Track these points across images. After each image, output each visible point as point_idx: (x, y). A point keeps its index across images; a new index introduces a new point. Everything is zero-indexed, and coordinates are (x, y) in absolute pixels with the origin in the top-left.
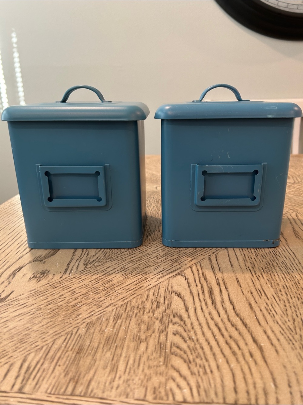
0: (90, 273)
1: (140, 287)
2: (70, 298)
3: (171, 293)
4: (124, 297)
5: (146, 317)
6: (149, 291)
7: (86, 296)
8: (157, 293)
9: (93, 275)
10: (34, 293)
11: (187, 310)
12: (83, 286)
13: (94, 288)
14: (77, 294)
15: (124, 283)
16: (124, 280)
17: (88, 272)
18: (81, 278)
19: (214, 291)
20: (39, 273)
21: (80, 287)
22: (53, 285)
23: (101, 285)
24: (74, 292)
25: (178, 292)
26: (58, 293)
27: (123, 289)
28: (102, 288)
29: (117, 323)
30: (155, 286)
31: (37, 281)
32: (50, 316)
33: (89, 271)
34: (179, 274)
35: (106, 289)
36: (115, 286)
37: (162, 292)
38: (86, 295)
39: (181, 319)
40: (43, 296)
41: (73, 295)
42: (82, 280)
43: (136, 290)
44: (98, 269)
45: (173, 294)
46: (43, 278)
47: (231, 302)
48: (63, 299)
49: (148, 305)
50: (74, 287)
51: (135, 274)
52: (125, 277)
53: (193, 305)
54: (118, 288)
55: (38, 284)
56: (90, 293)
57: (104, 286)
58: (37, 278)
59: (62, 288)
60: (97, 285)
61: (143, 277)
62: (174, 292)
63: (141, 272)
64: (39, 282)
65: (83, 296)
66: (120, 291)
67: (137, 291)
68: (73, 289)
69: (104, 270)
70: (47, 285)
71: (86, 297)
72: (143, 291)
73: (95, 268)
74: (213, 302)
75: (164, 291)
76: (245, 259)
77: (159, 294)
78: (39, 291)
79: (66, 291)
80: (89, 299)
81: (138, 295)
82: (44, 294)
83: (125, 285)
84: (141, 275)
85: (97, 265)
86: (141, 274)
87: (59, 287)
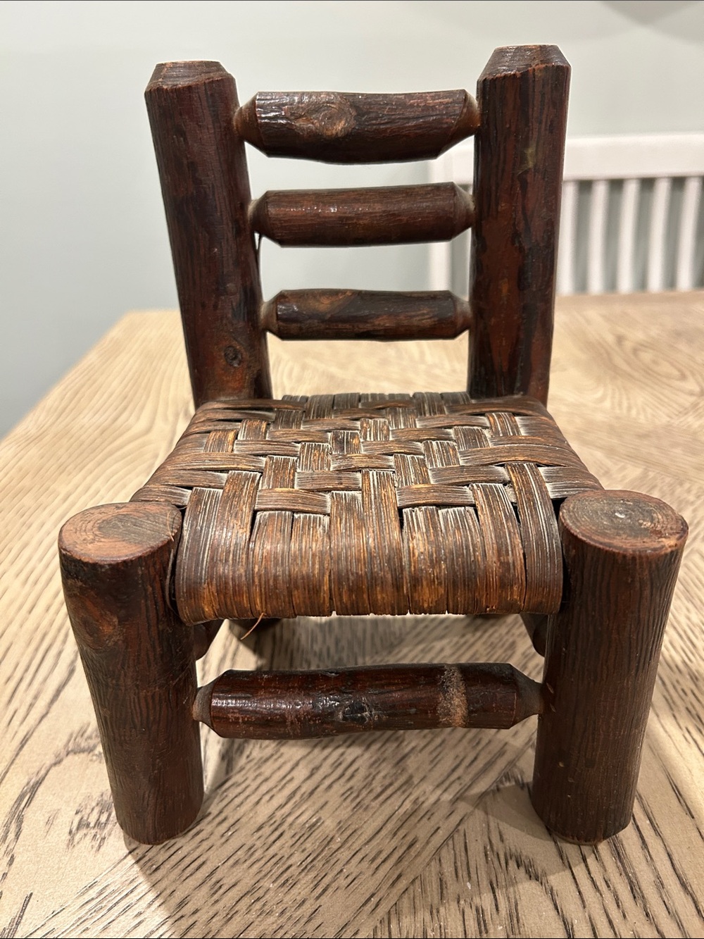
0: (247, 793)
1: (408, 844)
2: (211, 914)
3: (507, 863)
4: (372, 895)
6: (440, 860)
7: (258, 899)
8: (465, 867)
9: (258, 803)
10: (94, 903)
12: (239, 853)
13: (274, 860)
14: (230, 894)
15: (359, 832)
16: (355, 817)
17: (239, 789)
18: (225, 819)
19: (626, 846)
20: (94, 804)
21: (231, 861)
22: (146, 859)
23: (291, 843)
24: (218, 885)
25: (523, 858)
26: (168, 892)
27: (359, 856)
28: (297, 858)
30: (451, 836)
31: (96, 844)
33: (243, 786)
35: (309, 859)
36: (334, 846)
37: (478, 859)
38: (256, 895)
40: (125, 911)
41: (216, 897)
42: (229, 830)
43: (400, 860)
44: (267, 774)
45: (512, 864)
46: (112, 830)
48: (191, 921)
50: (214, 859)
51: (379, 790)
52: (354, 804)
53: (581, 908)
54: (344, 855)
55: (99, 856)
56: (267, 883)
57: (303, 851)
58: (93, 832)
59: (177, 871)
60: (278, 844)
61: (407, 801)
62: (514, 858)
63: (396, 779)
64: (102, 849)
65: (247, 901)
66: (352, 868)
67: (405, 863)
68: (210, 870)
69: (288, 778)
71: (258, 906)
72: (419, 860)
73: (258, 772)
75: (482, 855)
76: (668, 697)
77: (473, 870)
79: (192, 882)
80: (270, 913)
81: (413, 882)
83: (365, 837)
84: (399, 789)
85: (260, 755)
86: (396, 785)
87: (168, 866)
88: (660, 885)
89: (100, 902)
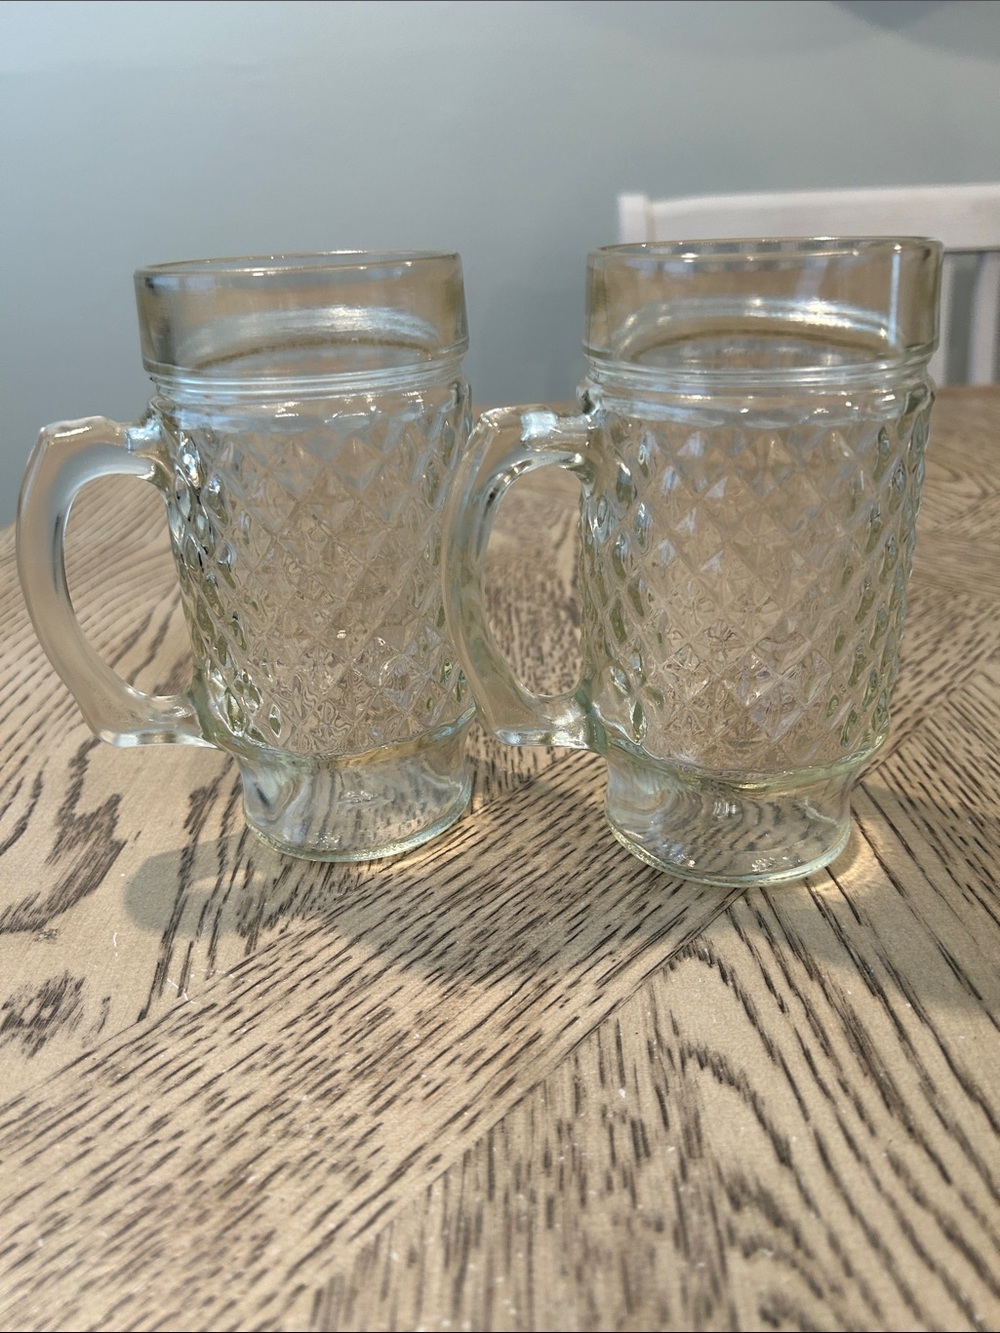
0: (277, 977)
1: (526, 1040)
2: (203, 1137)
3: (683, 1063)
4: (466, 1108)
5: (599, 1223)
6: (576, 1061)
7: (282, 1116)
8: (615, 1069)
9: (292, 990)
10: (13, 1127)
11: (784, 1156)
12: (256, 1056)
13: (311, 1064)
14: (237, 1110)
15: (450, 1026)
16: (445, 1005)
17: (264, 973)
18: (238, 1012)
19: (872, 1032)
20: (33, 995)
21: (243, 1066)
22: (108, 1065)
23: (340, 1041)
24: (218, 1100)
25: (709, 1055)
26: (138, 1108)
27: (448, 1057)
28: (349, 1060)
29: (468, 1275)
30: (595, 1029)
31: (29, 1048)
32: (114, 1263)
33: (272, 968)
34: (684, 951)
35: (368, 1063)
36: (408, 1045)
37: (638, 1058)
38: (280, 1110)
39: (777, 1219)
40: (65, 1135)
41: (214, 1114)
42: (243, 1025)
43: (513, 1060)
44: (310, 952)
45: (692, 1065)
46: (57, 1028)
47: (969, 1089)
48: (170, 1147)
49: (594, 1146)
50: (214, 1065)
51: (485, 969)
52: (444, 989)
53: (802, 1120)
54: (425, 1055)
55: (32, 1063)
56: (296, 1095)
57: (360, 1051)
58: (27, 1031)
59: (155, 1081)
60: (320, 1043)
61: (528, 985)
62: (695, 1056)
63: (512, 956)
64: (38, 1054)
65: (263, 1118)
66: (437, 1073)
67: (520, 1065)
68: (207, 1079)
69: (342, 957)
70: (79, 1069)
71: (280, 1125)
72: (544, 1060)
73: (296, 950)
74: (891, 1098)
75: (645, 1053)
76: (939, 848)
77: (628, 1073)
78: (42, 1109)
79: (178, 1095)
80: (298, 1134)
81: (532, 1089)
82: (71, 1122)
83: (460, 1031)
84: (515, 969)
85: (301, 929)
86: (512, 963)
87: (140, 1073)
88: (928, 1087)
89: (26, 1125)
